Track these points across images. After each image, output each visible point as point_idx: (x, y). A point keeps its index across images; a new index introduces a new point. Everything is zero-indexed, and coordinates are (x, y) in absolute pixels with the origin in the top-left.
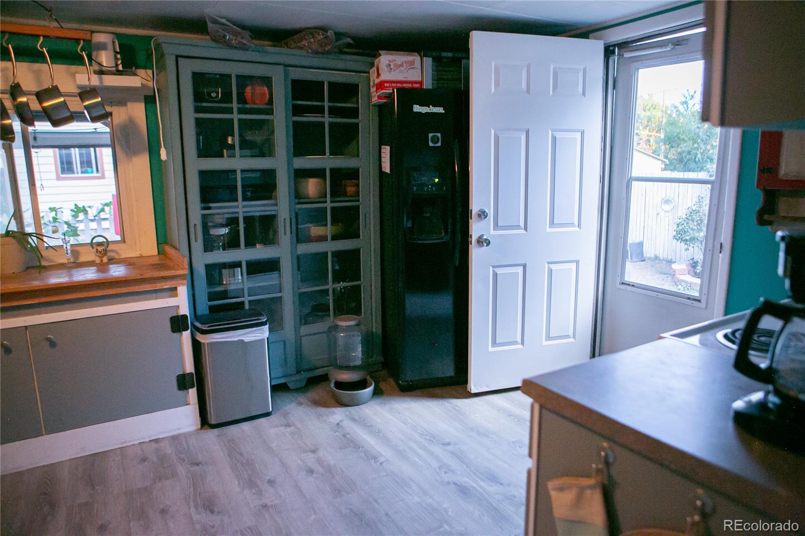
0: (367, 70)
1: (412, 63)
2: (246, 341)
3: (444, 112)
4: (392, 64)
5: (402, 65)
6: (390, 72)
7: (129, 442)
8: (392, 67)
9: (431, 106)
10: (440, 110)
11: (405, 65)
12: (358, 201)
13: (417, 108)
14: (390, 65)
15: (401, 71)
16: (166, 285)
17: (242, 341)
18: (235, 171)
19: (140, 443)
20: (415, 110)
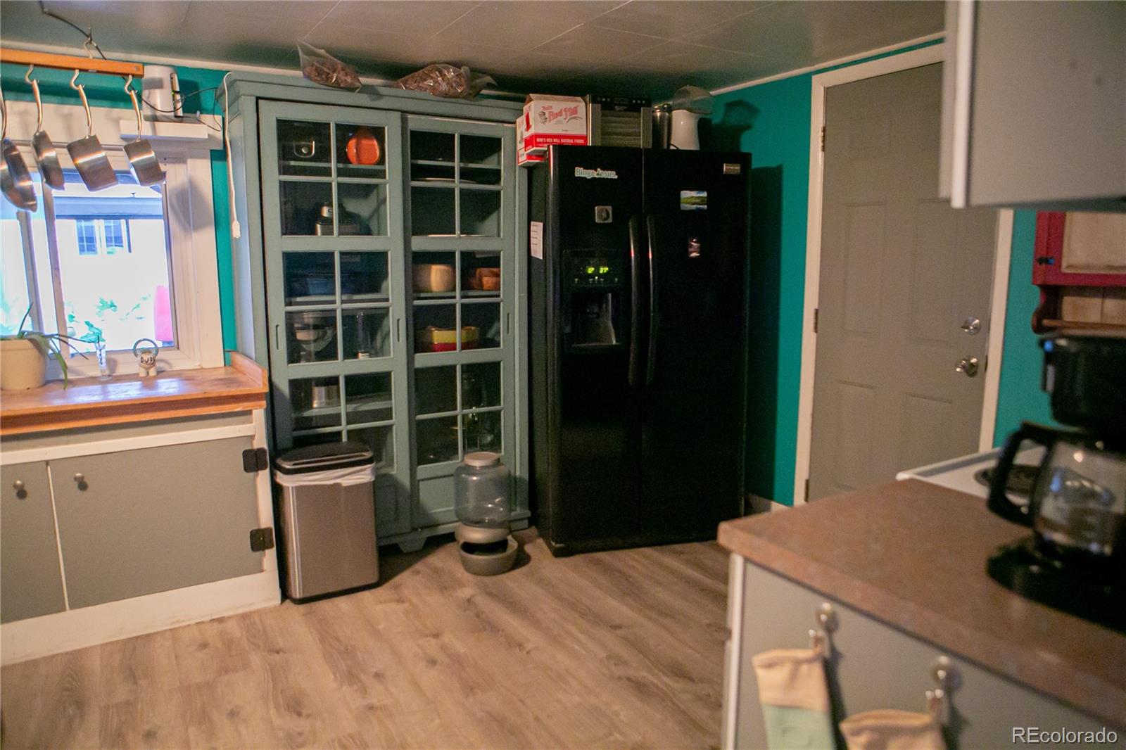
0: (513, 120)
1: (574, 111)
2: (344, 485)
3: (616, 177)
4: (547, 112)
5: (560, 114)
6: (544, 123)
8: (547, 115)
10: (612, 175)
11: (564, 113)
12: (499, 296)
13: (580, 172)
14: (544, 114)
15: (560, 122)
16: (238, 407)
17: (338, 485)
18: (331, 254)
19: (197, 623)
20: (577, 175)
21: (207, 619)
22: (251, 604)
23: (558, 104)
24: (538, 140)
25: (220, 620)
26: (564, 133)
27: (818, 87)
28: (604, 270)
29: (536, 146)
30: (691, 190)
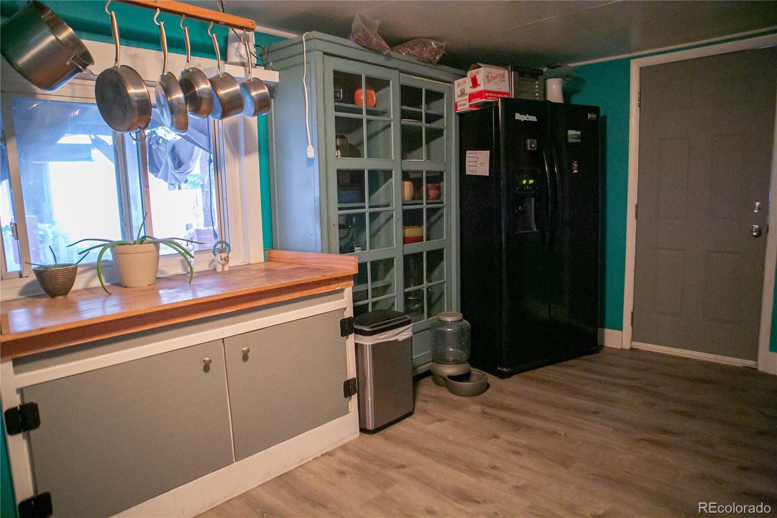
0: (452, 81)
1: (503, 76)
2: (400, 340)
3: (536, 120)
4: (489, 76)
5: (495, 78)
6: (488, 83)
7: (306, 459)
8: (490, 78)
9: (527, 115)
10: (533, 119)
11: (498, 77)
12: (442, 203)
13: (518, 116)
14: (488, 77)
15: (496, 83)
16: (338, 286)
17: (396, 340)
18: (362, 172)
19: (314, 459)
20: (516, 118)
21: (319, 455)
22: (344, 439)
23: (496, 71)
24: (486, 94)
25: (329, 454)
26: (498, 90)
27: (635, 68)
28: (531, 182)
29: (485, 98)
30: (573, 130)
